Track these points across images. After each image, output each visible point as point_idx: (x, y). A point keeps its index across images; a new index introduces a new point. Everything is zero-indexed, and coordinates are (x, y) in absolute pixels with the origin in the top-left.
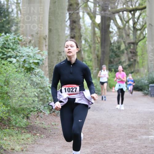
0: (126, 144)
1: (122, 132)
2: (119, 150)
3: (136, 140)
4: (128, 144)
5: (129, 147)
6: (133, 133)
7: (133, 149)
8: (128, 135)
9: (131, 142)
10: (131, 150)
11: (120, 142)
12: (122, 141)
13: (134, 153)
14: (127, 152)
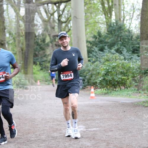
0: (50, 138)
1: (46, 125)
2: (43, 145)
3: (61, 133)
4: (52, 138)
5: (53, 141)
6: (58, 127)
7: (57, 143)
8: (52, 129)
9: (56, 136)
10: (55, 144)
11: (45, 136)
12: (46, 135)
13: (58, 147)
14: (51, 145)
